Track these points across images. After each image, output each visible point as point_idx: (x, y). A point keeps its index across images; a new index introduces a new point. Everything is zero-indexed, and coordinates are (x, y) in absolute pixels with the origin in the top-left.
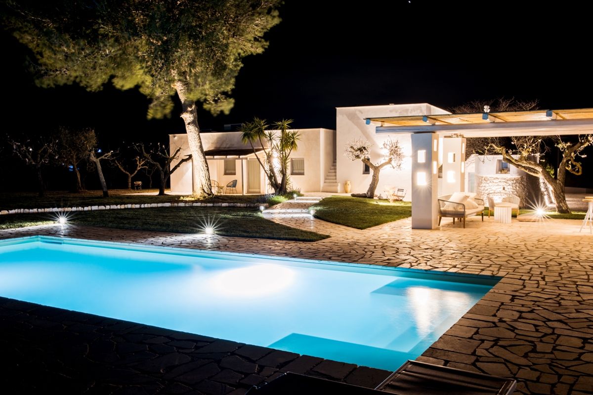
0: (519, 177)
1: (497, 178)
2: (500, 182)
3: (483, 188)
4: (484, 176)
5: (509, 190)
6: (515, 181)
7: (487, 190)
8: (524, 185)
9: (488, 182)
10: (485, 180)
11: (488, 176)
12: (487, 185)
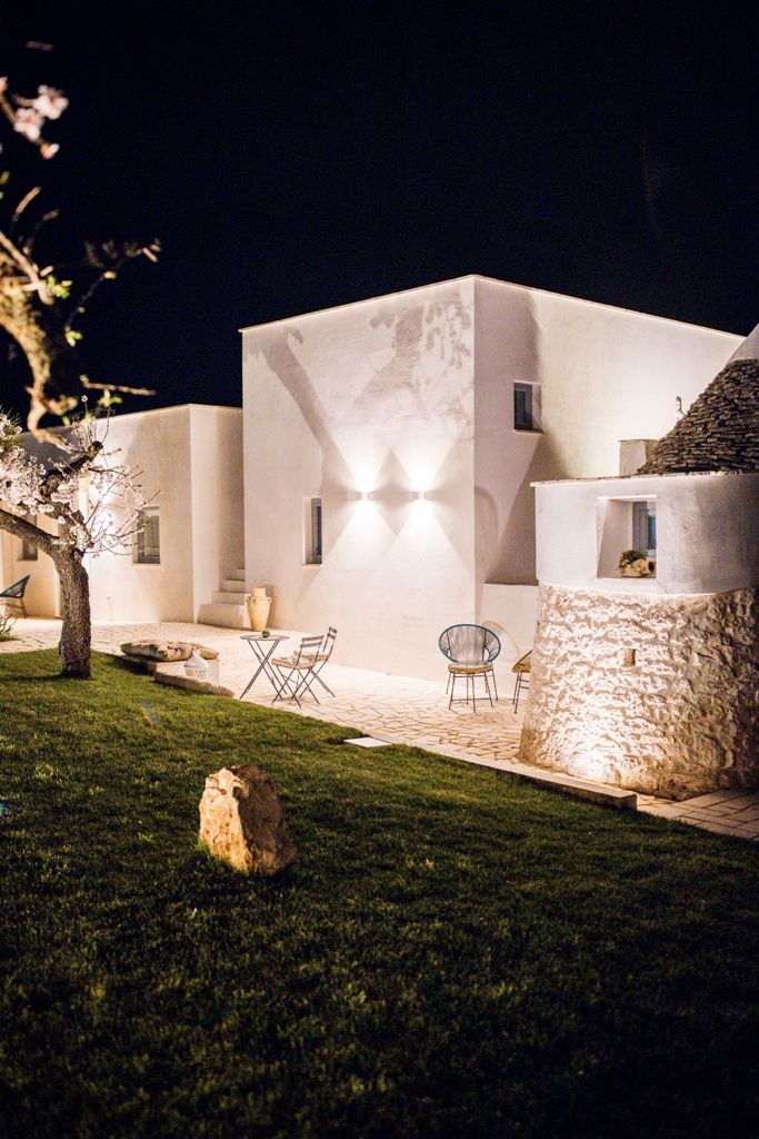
0: (708, 596)
1: (605, 602)
2: (614, 620)
3: (551, 646)
4: (556, 587)
5: (653, 668)
6: (681, 622)
7: (565, 659)
8: (732, 642)
9: (570, 618)
10: (558, 606)
11: (573, 588)
12: (566, 635)
